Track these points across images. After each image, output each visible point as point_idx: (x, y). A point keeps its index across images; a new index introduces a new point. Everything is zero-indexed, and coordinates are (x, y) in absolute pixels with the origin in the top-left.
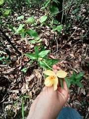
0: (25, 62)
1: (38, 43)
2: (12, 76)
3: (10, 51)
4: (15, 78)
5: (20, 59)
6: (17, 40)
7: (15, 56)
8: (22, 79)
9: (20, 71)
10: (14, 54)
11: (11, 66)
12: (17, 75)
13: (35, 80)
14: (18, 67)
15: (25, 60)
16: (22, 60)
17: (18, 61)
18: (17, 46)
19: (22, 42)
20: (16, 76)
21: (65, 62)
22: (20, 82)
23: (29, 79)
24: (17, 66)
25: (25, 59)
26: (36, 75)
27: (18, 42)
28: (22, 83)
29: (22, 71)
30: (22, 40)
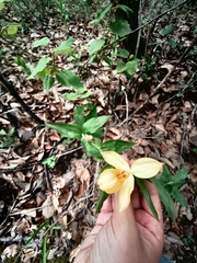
0: (52, 142)
1: (83, 99)
2: (21, 177)
3: (18, 116)
4: (27, 180)
5: (41, 136)
6: (36, 92)
7: (30, 129)
8: (44, 183)
9: (40, 163)
10: (27, 124)
11: (20, 151)
12: (34, 174)
13: (75, 185)
14: (37, 155)
15: (53, 138)
16: (46, 137)
17: (35, 141)
18: (34, 106)
20: (30, 175)
21: (145, 143)
22: (39, 190)
23: (60, 182)
24: (34, 152)
25: (53, 135)
26: (78, 172)
28: (44, 192)
29: (44, 163)
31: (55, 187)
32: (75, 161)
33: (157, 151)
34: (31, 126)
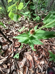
1: (23, 32)
3: (2, 42)
5: (11, 47)
7: (7, 45)
9: (13, 58)
10: (5, 44)
11: (4, 55)
13: (28, 63)
14: (11, 55)
15: (16, 47)
16: (13, 47)
17: (9, 49)
18: (7, 37)
19: (11, 33)
20: (9, 64)
21: (47, 41)
23: (22, 64)
24: (9, 54)
25: (16, 45)
26: (28, 57)
27: (8, 34)
29: (14, 57)
30: (11, 32)
31: (20, 67)
32: (25, 53)
33: (51, 42)
34: (7, 44)
